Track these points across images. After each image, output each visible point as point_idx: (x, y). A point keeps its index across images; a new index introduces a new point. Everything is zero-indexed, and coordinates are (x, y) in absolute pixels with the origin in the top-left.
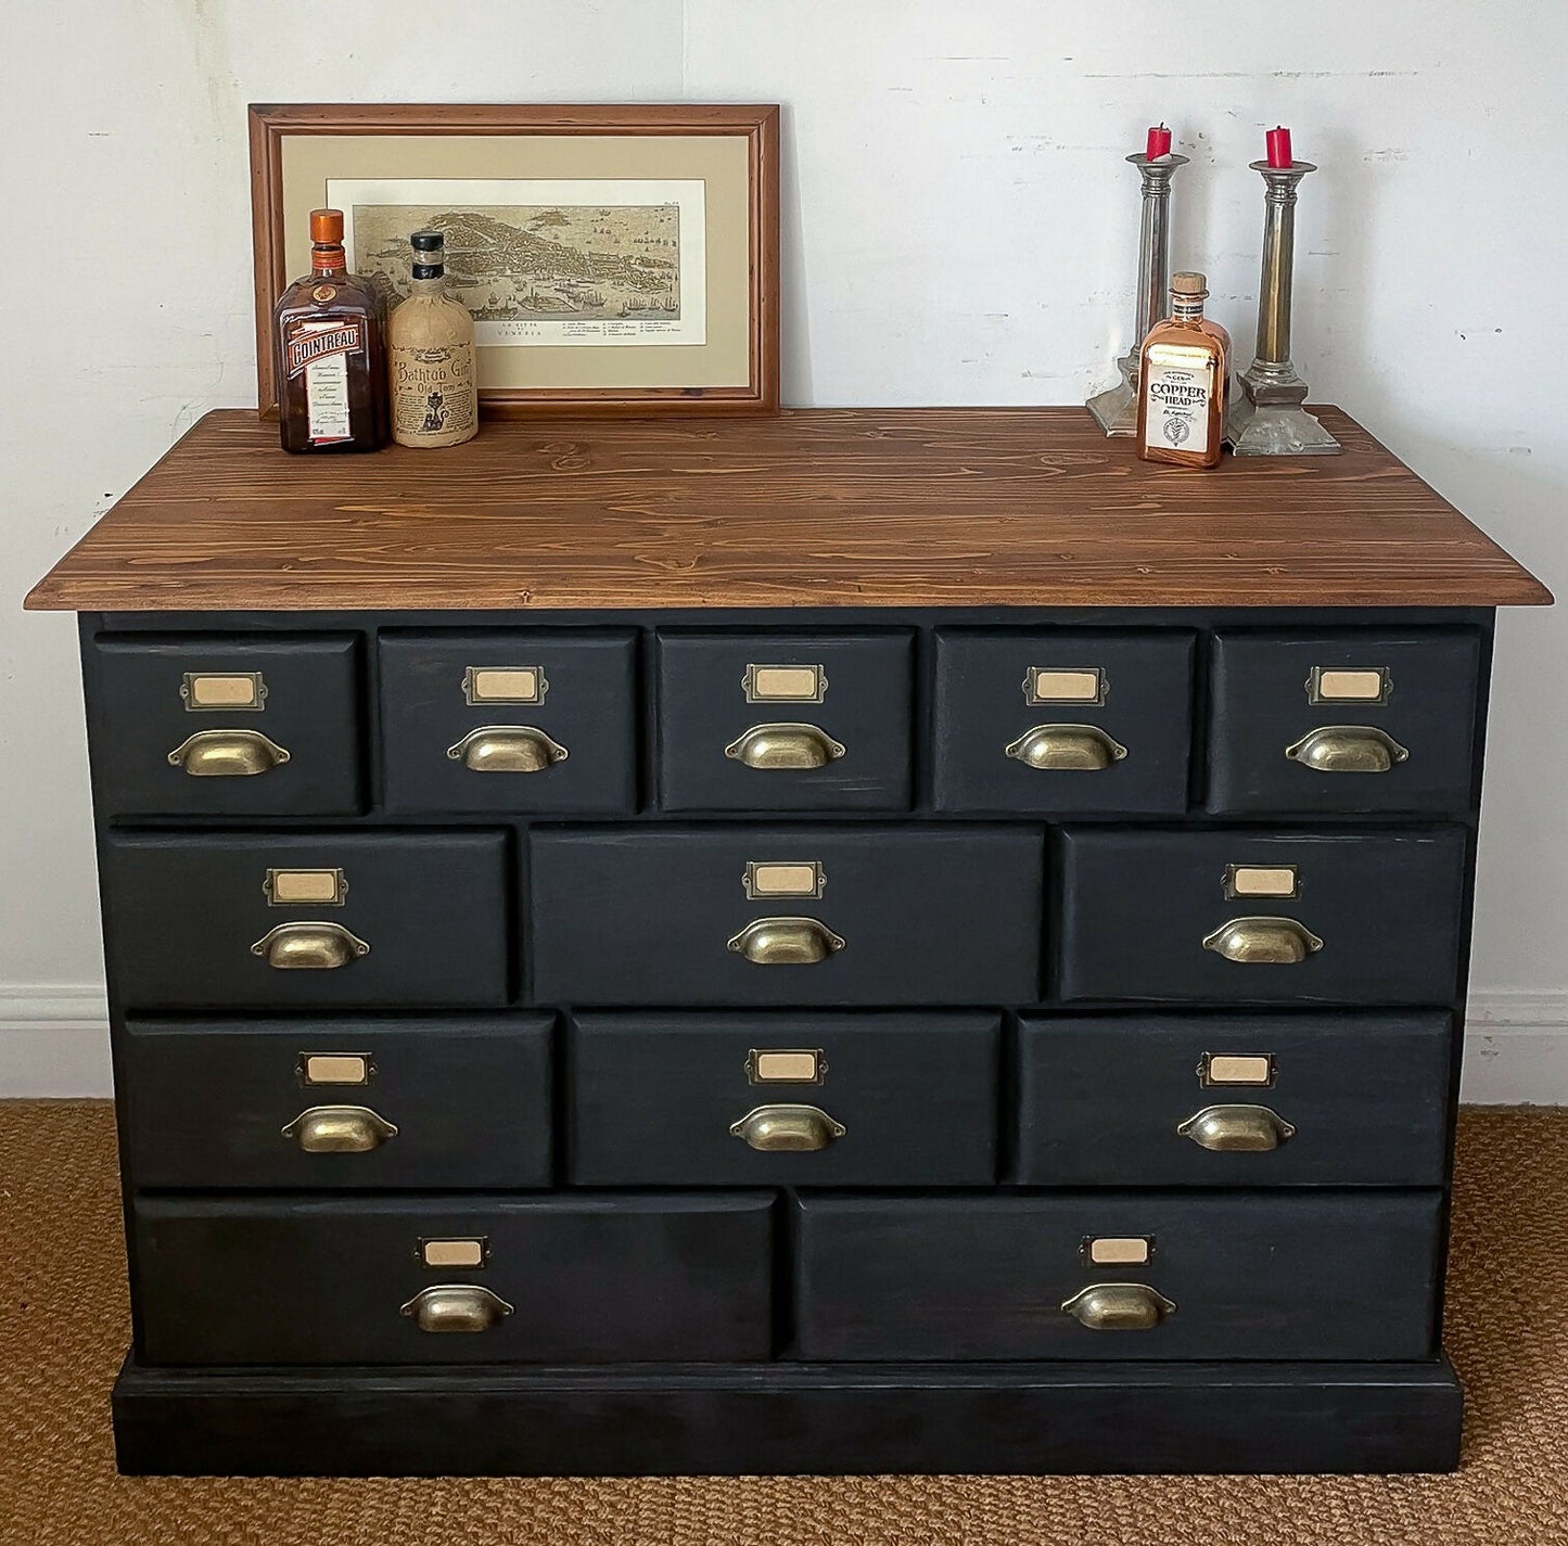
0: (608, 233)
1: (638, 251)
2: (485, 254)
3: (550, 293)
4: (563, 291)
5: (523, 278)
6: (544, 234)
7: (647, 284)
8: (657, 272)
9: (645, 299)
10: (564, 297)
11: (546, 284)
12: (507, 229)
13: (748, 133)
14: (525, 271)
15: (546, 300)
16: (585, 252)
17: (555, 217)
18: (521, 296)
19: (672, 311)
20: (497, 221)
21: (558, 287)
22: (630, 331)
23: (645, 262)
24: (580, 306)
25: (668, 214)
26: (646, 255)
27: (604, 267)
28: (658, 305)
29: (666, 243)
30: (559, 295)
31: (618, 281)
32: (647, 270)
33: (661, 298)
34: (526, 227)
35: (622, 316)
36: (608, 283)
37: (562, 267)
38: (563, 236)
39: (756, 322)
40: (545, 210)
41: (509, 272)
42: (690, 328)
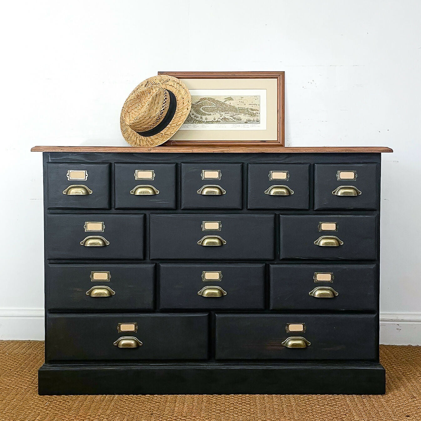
0: (243, 102)
1: (250, 107)
2: (213, 107)
3: (229, 117)
4: (232, 116)
5: (222, 113)
6: (228, 103)
7: (252, 115)
8: (255, 112)
9: (252, 119)
10: (232, 118)
11: (227, 114)
12: (218, 101)
13: (277, 78)
14: (222, 112)
15: (227, 119)
16: (237, 107)
17: (230, 99)
18: (221, 118)
19: (258, 121)
20: (216, 99)
21: (230, 116)
22: (248, 126)
23: (252, 110)
24: (236, 120)
25: (257, 97)
26: (252, 108)
27: (242, 111)
28: (255, 120)
29: (257, 105)
30: (231, 117)
31: (245, 114)
32: (252, 111)
33: (255, 118)
34: (223, 101)
35: (246, 123)
36: (243, 114)
37: (231, 111)
38: (232, 103)
39: (279, 124)
40: (228, 97)
41: (218, 112)
42: (262, 126)
